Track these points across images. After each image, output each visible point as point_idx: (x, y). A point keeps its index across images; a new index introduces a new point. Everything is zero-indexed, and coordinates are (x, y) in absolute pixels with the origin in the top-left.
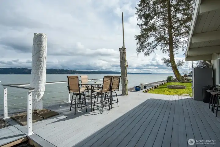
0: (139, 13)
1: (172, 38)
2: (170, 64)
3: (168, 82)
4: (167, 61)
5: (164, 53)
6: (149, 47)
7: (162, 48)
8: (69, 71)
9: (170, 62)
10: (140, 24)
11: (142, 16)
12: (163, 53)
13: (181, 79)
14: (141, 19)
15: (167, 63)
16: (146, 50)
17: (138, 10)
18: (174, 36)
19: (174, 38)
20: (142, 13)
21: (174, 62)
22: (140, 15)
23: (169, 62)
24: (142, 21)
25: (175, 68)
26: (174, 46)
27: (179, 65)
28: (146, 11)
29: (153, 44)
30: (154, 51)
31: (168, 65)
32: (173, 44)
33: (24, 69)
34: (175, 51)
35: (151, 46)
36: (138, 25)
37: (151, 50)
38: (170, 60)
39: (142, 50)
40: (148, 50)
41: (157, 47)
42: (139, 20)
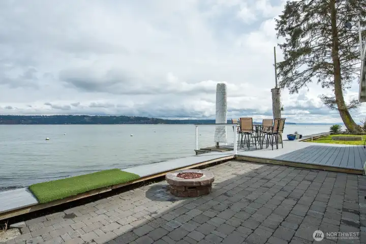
0: (280, 28)
1: (339, 64)
2: (336, 106)
3: (332, 134)
4: (329, 101)
5: (325, 87)
6: (297, 80)
7: (321, 79)
8: (149, 119)
9: (337, 102)
10: (282, 44)
11: (285, 30)
12: (323, 87)
13: (355, 130)
14: (284, 35)
15: (330, 104)
16: (292, 85)
17: (278, 22)
18: (343, 61)
19: (343, 63)
20: (286, 27)
21: (343, 102)
22: (282, 29)
23: (333, 102)
24: (286, 39)
25: (344, 112)
26: (343, 76)
27: (351, 107)
28: (292, 24)
29: (305, 75)
30: (306, 85)
31: (332, 107)
32: (342, 73)
33: (84, 116)
34: (345, 84)
35: (302, 78)
36: (279, 46)
37: (302, 83)
38: (335, 99)
39: (286, 85)
40: (296, 83)
41: (312, 78)
42: (281, 37)
